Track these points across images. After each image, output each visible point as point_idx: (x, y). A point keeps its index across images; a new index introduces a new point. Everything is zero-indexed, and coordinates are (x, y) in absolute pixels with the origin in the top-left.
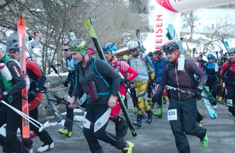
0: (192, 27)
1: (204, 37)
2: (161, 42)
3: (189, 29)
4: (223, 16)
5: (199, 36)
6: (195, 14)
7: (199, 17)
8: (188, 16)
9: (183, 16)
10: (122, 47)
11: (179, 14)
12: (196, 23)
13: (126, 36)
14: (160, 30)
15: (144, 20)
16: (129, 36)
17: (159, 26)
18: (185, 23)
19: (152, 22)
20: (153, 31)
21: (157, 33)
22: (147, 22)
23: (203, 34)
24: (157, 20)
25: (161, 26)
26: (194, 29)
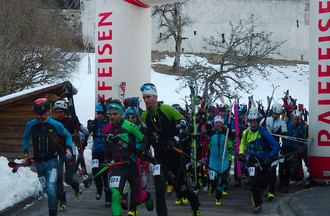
0: (179, 40)
1: (203, 62)
2: (110, 75)
3: (171, 44)
4: (244, 16)
5: (193, 59)
6: (184, 11)
7: (192, 17)
8: (169, 15)
9: (158, 16)
10: (23, 87)
11: (149, 11)
12: (186, 32)
13: (29, 60)
14: (108, 46)
15: (71, 23)
16: (39, 60)
17: (104, 38)
18: (164, 30)
19: (90, 29)
20: (91, 49)
21: (101, 53)
22: (78, 27)
23: (201, 55)
24: (101, 24)
25: (110, 38)
26: (184, 44)
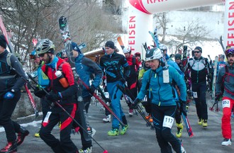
0: (165, 29)
1: (176, 39)
2: (134, 43)
3: (161, 31)
4: (194, 19)
5: (171, 38)
6: (167, 16)
7: (171, 19)
8: (161, 18)
9: (156, 18)
10: (96, 48)
11: (152, 16)
12: (168, 25)
13: (99, 37)
14: (133, 31)
15: (117, 21)
16: (103, 37)
17: (132, 27)
18: (158, 24)
19: (125, 24)
20: (126, 32)
21: (130, 34)
22: (120, 23)
23: (174, 36)
24: (130, 21)
25: (134, 27)
26: (167, 31)
